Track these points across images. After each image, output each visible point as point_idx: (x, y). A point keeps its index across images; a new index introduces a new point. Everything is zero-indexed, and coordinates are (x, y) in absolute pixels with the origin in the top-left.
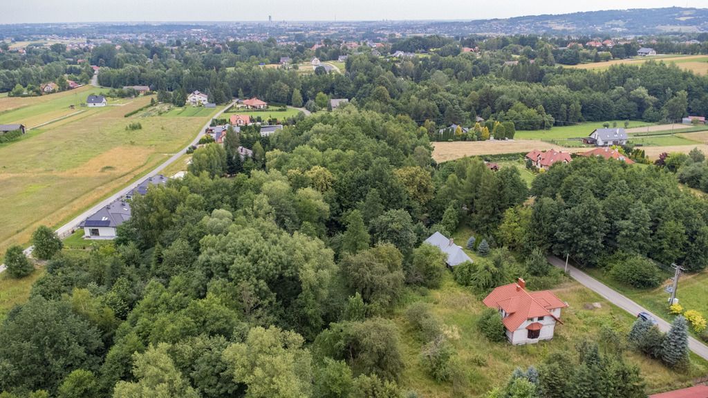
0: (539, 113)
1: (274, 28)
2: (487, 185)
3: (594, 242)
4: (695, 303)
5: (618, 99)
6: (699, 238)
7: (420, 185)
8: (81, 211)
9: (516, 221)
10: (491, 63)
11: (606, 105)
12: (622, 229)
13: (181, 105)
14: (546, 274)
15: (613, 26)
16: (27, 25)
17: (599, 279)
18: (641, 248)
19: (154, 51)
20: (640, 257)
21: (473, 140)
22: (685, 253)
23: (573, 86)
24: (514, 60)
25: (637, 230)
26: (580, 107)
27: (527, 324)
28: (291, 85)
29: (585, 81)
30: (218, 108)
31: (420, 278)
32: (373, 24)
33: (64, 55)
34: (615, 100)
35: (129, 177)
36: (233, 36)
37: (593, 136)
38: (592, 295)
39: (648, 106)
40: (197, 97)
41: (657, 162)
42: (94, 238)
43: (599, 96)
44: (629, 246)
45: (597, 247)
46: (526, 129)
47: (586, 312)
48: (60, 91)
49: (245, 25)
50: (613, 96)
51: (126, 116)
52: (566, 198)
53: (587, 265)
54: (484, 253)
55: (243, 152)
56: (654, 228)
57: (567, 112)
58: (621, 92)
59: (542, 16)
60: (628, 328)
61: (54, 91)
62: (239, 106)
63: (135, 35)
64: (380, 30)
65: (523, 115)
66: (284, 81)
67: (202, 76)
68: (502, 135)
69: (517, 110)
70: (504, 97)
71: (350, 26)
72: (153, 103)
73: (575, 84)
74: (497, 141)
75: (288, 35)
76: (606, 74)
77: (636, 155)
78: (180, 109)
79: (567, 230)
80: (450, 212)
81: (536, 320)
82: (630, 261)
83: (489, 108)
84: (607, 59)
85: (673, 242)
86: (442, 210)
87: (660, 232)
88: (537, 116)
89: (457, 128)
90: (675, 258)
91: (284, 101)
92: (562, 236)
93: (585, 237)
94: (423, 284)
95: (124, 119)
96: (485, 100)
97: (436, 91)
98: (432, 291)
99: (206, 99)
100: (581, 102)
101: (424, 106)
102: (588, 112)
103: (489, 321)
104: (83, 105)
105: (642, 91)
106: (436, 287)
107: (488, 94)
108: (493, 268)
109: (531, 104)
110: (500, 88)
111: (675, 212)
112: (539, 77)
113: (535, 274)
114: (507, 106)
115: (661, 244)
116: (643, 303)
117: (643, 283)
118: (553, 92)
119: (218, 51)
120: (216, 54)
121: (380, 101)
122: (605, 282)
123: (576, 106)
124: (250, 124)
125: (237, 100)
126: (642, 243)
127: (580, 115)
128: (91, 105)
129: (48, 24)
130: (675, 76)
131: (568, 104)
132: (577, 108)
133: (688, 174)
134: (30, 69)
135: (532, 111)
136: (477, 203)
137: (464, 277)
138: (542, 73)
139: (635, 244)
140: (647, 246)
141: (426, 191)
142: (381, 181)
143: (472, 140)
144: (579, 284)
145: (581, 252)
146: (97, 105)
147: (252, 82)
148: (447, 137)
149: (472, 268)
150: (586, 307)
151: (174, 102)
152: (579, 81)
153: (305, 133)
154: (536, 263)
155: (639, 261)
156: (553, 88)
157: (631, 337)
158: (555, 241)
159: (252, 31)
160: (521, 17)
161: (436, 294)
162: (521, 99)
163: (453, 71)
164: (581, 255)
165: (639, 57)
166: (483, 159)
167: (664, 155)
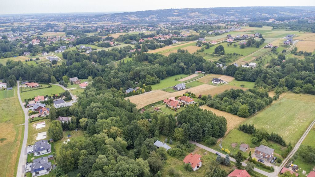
0: (155, 78)
2: (167, 123)
3: (200, 136)
4: (225, 146)
5: (176, 67)
6: (222, 129)
9: (179, 132)
11: (173, 70)
14: (191, 147)
17: (203, 144)
18: (210, 134)
24: (133, 49)
27: (197, 165)
29: (164, 61)
30: (14, 89)
34: (174, 68)
35: (19, 142)
37: (176, 87)
38: (204, 150)
39: (185, 69)
41: (199, 97)
42: (38, 175)
43: (170, 67)
46: (153, 84)
47: (205, 156)
50: (174, 66)
53: (199, 141)
54: (172, 144)
55: (63, 119)
57: (163, 75)
58: (176, 65)
60: (215, 158)
65: (151, 80)
66: (45, 72)
68: (148, 90)
69: (148, 78)
70: (142, 73)
73: (161, 62)
77: (192, 95)
79: (193, 133)
80: (157, 132)
82: (209, 139)
83: (138, 77)
87: (214, 129)
88: (156, 79)
89: (132, 90)
93: (198, 135)
99: (5, 86)
100: (166, 70)
101: (117, 81)
103: (188, 167)
105: (182, 64)
106: (167, 159)
107: (136, 73)
109: (152, 75)
110: (138, 68)
113: (188, 148)
114: (145, 77)
116: (215, 149)
117: (213, 144)
118: (156, 68)
122: (205, 145)
123: (165, 72)
127: (167, 75)
130: (190, 57)
131: (162, 72)
132: (165, 73)
133: (210, 104)
135: (154, 78)
137: (173, 154)
139: (209, 134)
140: (212, 134)
141: (148, 127)
142: (136, 128)
143: (140, 94)
144: (199, 147)
148: (131, 95)
149: (174, 151)
150: (204, 154)
154: (188, 144)
155: (212, 139)
156: (155, 66)
157: (217, 160)
162: (148, 73)
164: (198, 139)
165: (173, 44)
166: (151, 105)
167: (201, 96)
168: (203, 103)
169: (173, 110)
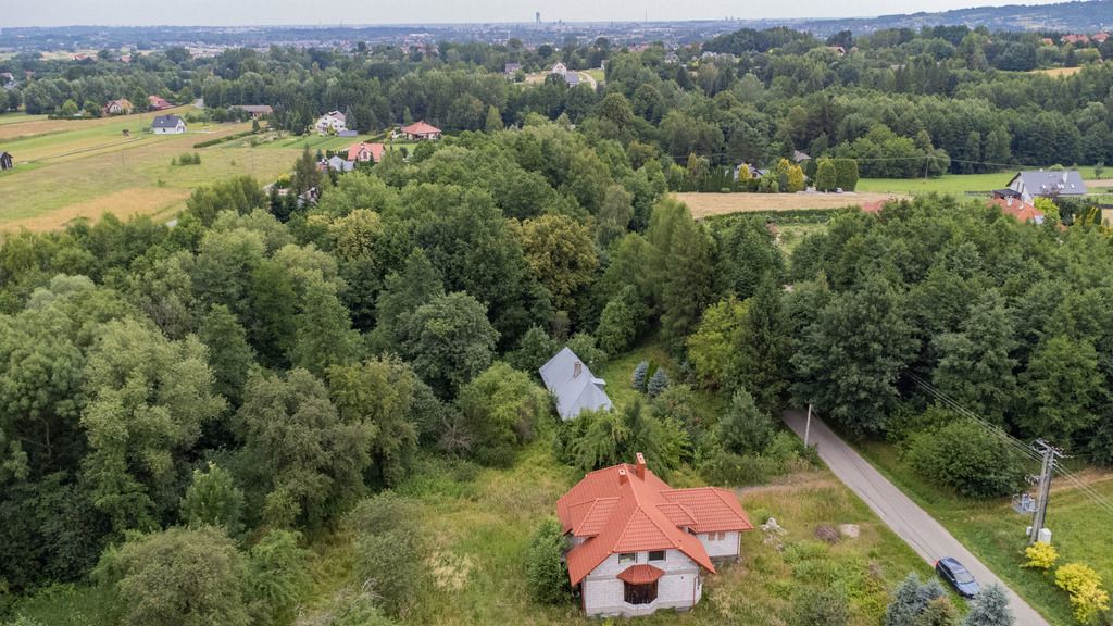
0: (919, 145)
3: (871, 381)
5: (1090, 125)
7: (561, 253)
10: (865, 67)
11: (1062, 135)
12: (944, 354)
13: (300, 133)
14: (757, 448)
16: (166, 27)
18: (987, 399)
19: (320, 58)
20: (973, 420)
21: (771, 192)
22: (1097, 418)
25: (977, 356)
26: (1009, 138)
27: (615, 566)
28: (487, 101)
29: (1029, 92)
30: (361, 138)
31: (467, 441)
33: (182, 65)
34: (1083, 128)
37: (1013, 187)
43: (1052, 118)
45: (878, 393)
46: (891, 177)
48: (134, 112)
50: (1080, 120)
51: (196, 146)
56: (1021, 354)
57: (982, 147)
58: (1097, 113)
59: (1006, 7)
61: (124, 113)
62: (397, 135)
63: (318, 42)
65: (885, 149)
66: (476, 93)
68: (830, 181)
69: (875, 140)
70: (853, 117)
72: (256, 129)
73: (1009, 97)
74: (821, 194)
76: (1073, 79)
77: (1085, 218)
81: (643, 559)
83: (824, 136)
85: (1064, 388)
87: (1034, 362)
88: (914, 151)
89: (744, 170)
90: (1068, 427)
92: (806, 364)
93: (854, 368)
94: (472, 456)
96: (817, 121)
97: (728, 106)
98: (491, 471)
99: (343, 123)
100: (1013, 129)
101: (696, 130)
102: (1027, 149)
104: (146, 130)
109: (904, 129)
110: (856, 102)
111: (1078, 317)
112: (948, 87)
113: (734, 447)
114: (856, 133)
115: (1034, 392)
118: (956, 110)
120: (413, 63)
122: (896, 478)
123: (1001, 135)
125: (401, 127)
126: (989, 387)
127: (1008, 153)
128: (159, 131)
129: (197, 28)
131: (984, 131)
132: (1002, 140)
134: (101, 79)
135: (904, 142)
138: (953, 80)
140: (1001, 395)
141: (573, 265)
143: (769, 190)
144: (832, 476)
145: (844, 403)
146: (169, 131)
147: (429, 97)
150: (819, 533)
151: (289, 128)
152: (1016, 91)
160: (967, 9)
162: (888, 121)
164: (844, 409)
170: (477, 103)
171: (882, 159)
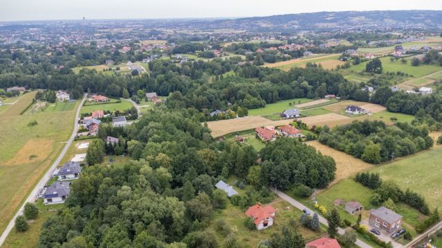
0: (258, 99)
1: (87, 26)
3: (285, 181)
7: (210, 158)
8: (33, 188)
9: (254, 172)
11: (289, 92)
12: (296, 174)
13: (53, 102)
15: (293, 24)
18: (303, 181)
23: (274, 81)
24: (243, 61)
25: (301, 174)
26: (278, 94)
27: (263, 221)
28: (121, 85)
30: (77, 102)
31: (217, 205)
32: (154, 22)
34: (293, 88)
35: (49, 161)
36: (62, 34)
37: (284, 113)
38: (287, 203)
40: (62, 96)
41: (312, 129)
42: (50, 203)
43: (286, 87)
44: (298, 181)
46: (253, 108)
49: (67, 25)
51: (21, 114)
52: (274, 160)
54: (242, 188)
55: (112, 140)
56: (307, 172)
57: (272, 97)
58: (296, 84)
62: (90, 100)
64: (159, 27)
67: (60, 79)
69: (248, 99)
71: (139, 24)
72: (34, 102)
73: (275, 79)
74: (240, 118)
75: (100, 33)
77: (303, 125)
78: (53, 105)
80: (225, 169)
81: (266, 219)
82: (299, 187)
83: (234, 96)
84: (289, 59)
85: (314, 178)
86: (221, 168)
87: (309, 174)
89: (219, 112)
91: (117, 95)
93: (282, 179)
95: (21, 117)
97: (205, 89)
98: (223, 210)
99: (68, 97)
100: (278, 91)
101: (201, 100)
102: (281, 95)
103: (248, 222)
105: (305, 83)
106: (224, 208)
108: (247, 197)
109: (254, 95)
110: (238, 85)
111: (314, 165)
112: (256, 74)
113: (264, 196)
114: (243, 97)
115: (310, 179)
118: (264, 86)
119: (60, 54)
121: (178, 100)
123: (276, 93)
124: (105, 116)
125: (86, 94)
126: (303, 179)
127: (278, 97)
131: (272, 92)
133: (322, 139)
135: (255, 99)
136: (237, 164)
137: (236, 201)
138: (258, 71)
139: (301, 180)
140: (305, 180)
143: (228, 119)
144: (281, 199)
148: (216, 118)
149: (238, 198)
150: (284, 209)
151: (48, 100)
153: (145, 127)
154: (264, 192)
156: (264, 83)
157: (301, 220)
158: (270, 181)
159: (74, 29)
161: (225, 211)
162: (249, 92)
163: (211, 70)
165: (305, 57)
166: (236, 133)
167: (314, 127)
168: (314, 137)
169: (263, 142)
170: (118, 87)
171: (251, 104)
